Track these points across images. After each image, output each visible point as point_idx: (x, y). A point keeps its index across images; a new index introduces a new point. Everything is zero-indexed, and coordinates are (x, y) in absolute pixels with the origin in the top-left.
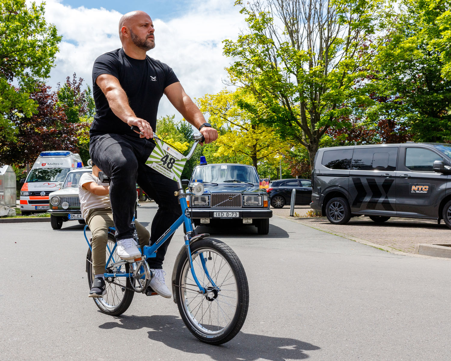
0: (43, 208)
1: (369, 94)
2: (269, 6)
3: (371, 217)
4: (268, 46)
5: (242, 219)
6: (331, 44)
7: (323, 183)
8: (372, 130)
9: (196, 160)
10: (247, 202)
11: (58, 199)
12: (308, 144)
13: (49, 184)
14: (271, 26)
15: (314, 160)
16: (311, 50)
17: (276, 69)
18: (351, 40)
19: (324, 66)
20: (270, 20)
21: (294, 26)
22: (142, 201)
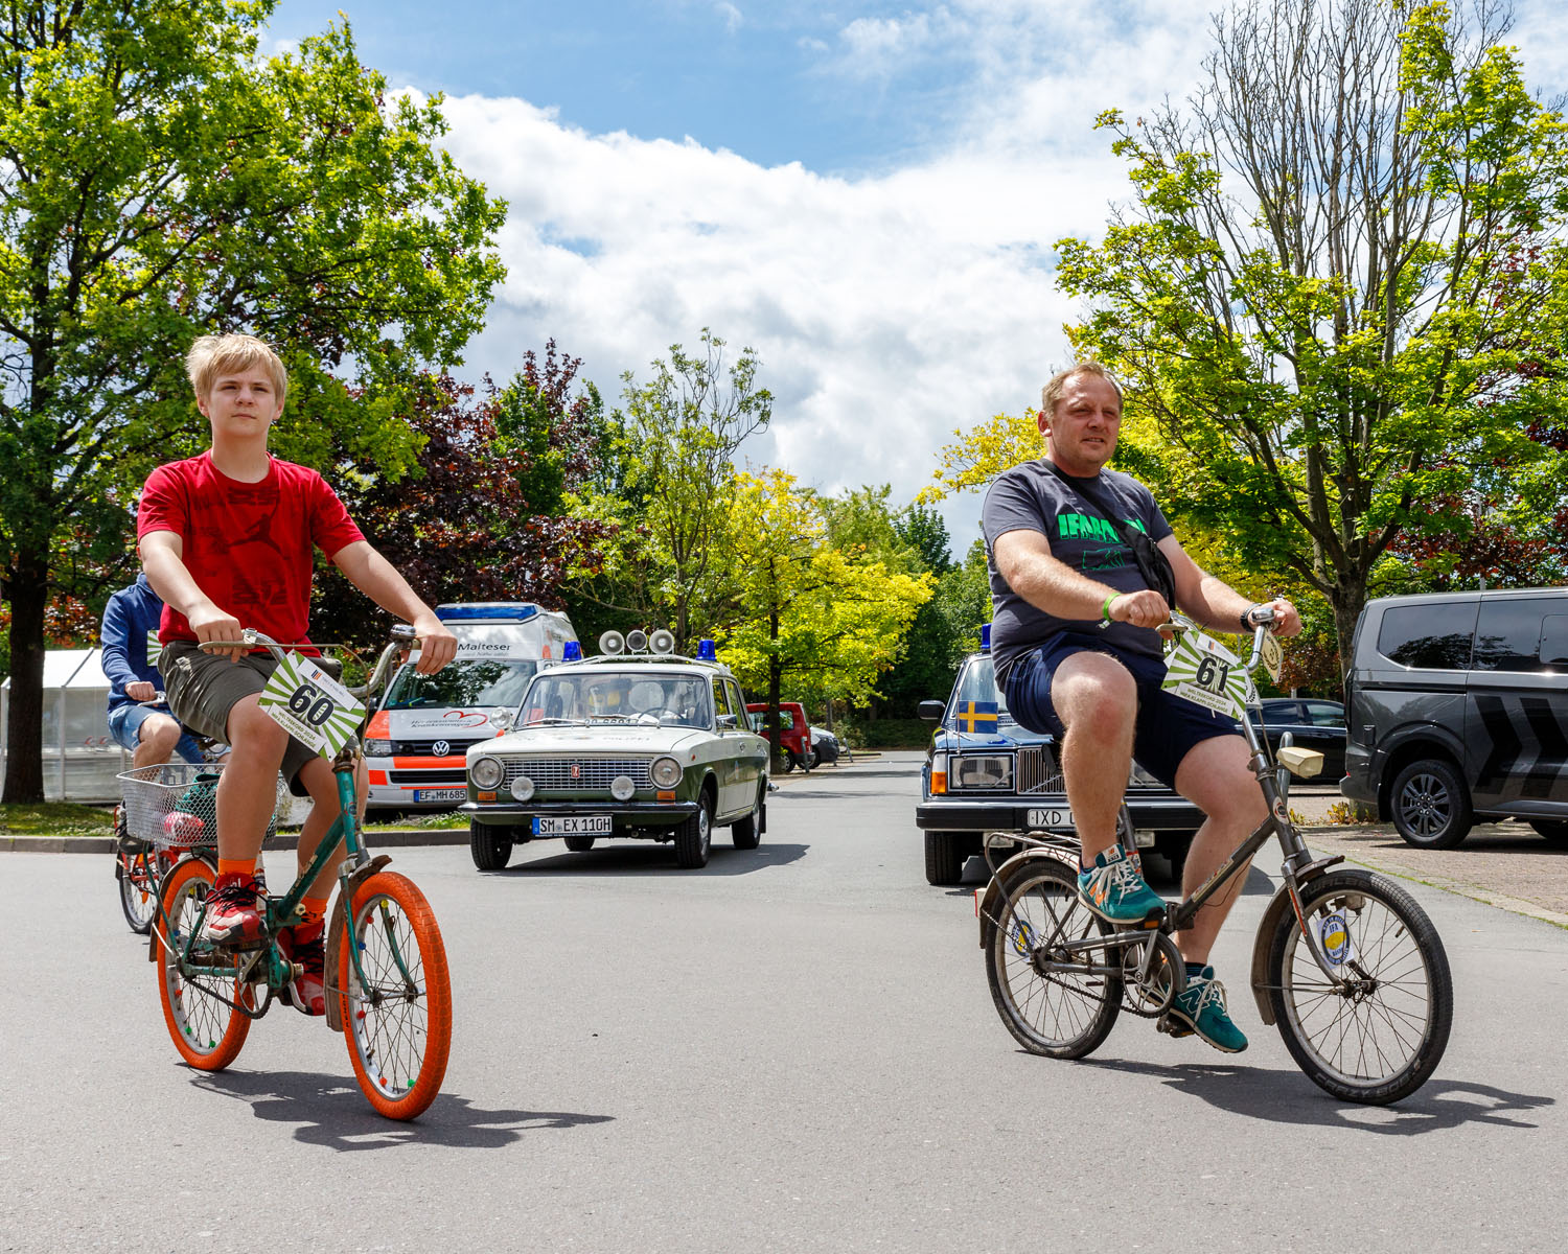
0: (440, 799)
1: (1525, 425)
2: (1208, 134)
3: (1536, 824)
4: (1202, 265)
6: (1403, 262)
7: (1382, 713)
8: (1537, 541)
9: (959, 636)
11: (496, 768)
12: (1333, 586)
13: (462, 716)
14: (1214, 199)
15: (1351, 638)
16: (1341, 281)
17: (1230, 339)
18: (1468, 251)
19: (1383, 329)
20: (1213, 177)
21: (1289, 201)
22: (777, 771)
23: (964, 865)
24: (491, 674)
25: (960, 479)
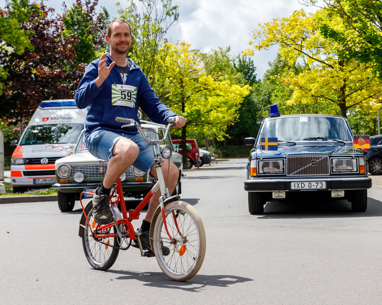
0: (44, 182)
5: (331, 191)
9: (261, 110)
10: (336, 167)
11: (68, 169)
13: (53, 147)
22: (185, 168)
23: (264, 206)
24: (64, 130)
25: (260, 45)
